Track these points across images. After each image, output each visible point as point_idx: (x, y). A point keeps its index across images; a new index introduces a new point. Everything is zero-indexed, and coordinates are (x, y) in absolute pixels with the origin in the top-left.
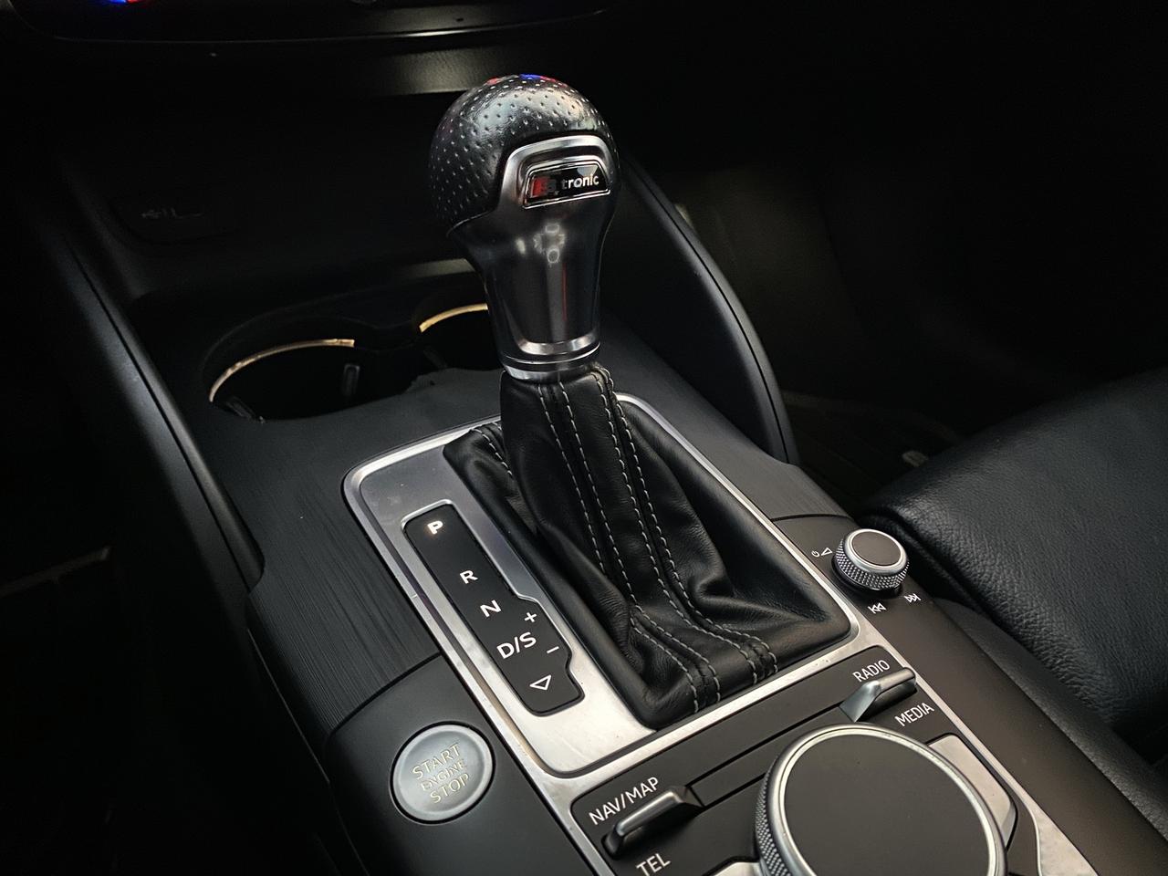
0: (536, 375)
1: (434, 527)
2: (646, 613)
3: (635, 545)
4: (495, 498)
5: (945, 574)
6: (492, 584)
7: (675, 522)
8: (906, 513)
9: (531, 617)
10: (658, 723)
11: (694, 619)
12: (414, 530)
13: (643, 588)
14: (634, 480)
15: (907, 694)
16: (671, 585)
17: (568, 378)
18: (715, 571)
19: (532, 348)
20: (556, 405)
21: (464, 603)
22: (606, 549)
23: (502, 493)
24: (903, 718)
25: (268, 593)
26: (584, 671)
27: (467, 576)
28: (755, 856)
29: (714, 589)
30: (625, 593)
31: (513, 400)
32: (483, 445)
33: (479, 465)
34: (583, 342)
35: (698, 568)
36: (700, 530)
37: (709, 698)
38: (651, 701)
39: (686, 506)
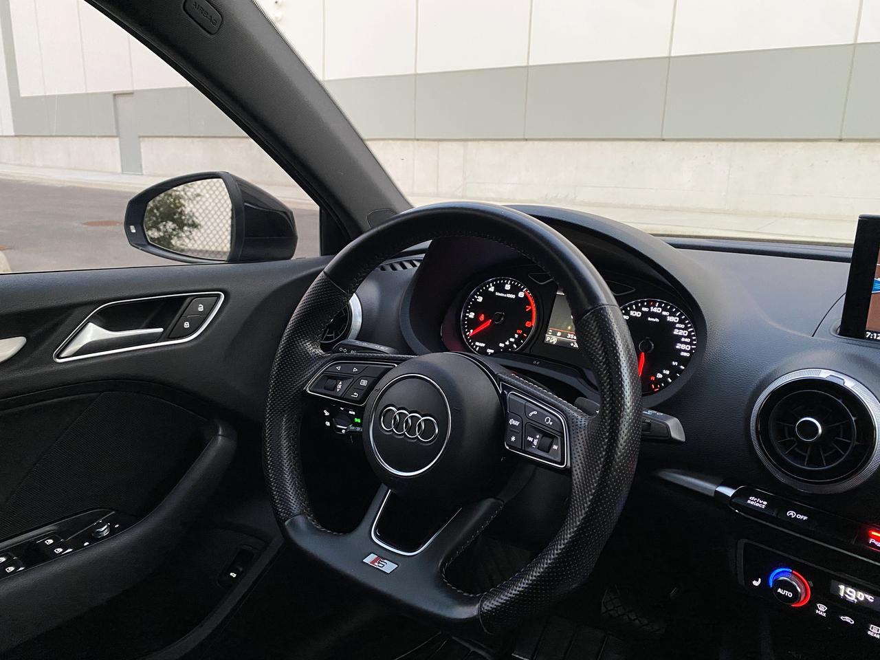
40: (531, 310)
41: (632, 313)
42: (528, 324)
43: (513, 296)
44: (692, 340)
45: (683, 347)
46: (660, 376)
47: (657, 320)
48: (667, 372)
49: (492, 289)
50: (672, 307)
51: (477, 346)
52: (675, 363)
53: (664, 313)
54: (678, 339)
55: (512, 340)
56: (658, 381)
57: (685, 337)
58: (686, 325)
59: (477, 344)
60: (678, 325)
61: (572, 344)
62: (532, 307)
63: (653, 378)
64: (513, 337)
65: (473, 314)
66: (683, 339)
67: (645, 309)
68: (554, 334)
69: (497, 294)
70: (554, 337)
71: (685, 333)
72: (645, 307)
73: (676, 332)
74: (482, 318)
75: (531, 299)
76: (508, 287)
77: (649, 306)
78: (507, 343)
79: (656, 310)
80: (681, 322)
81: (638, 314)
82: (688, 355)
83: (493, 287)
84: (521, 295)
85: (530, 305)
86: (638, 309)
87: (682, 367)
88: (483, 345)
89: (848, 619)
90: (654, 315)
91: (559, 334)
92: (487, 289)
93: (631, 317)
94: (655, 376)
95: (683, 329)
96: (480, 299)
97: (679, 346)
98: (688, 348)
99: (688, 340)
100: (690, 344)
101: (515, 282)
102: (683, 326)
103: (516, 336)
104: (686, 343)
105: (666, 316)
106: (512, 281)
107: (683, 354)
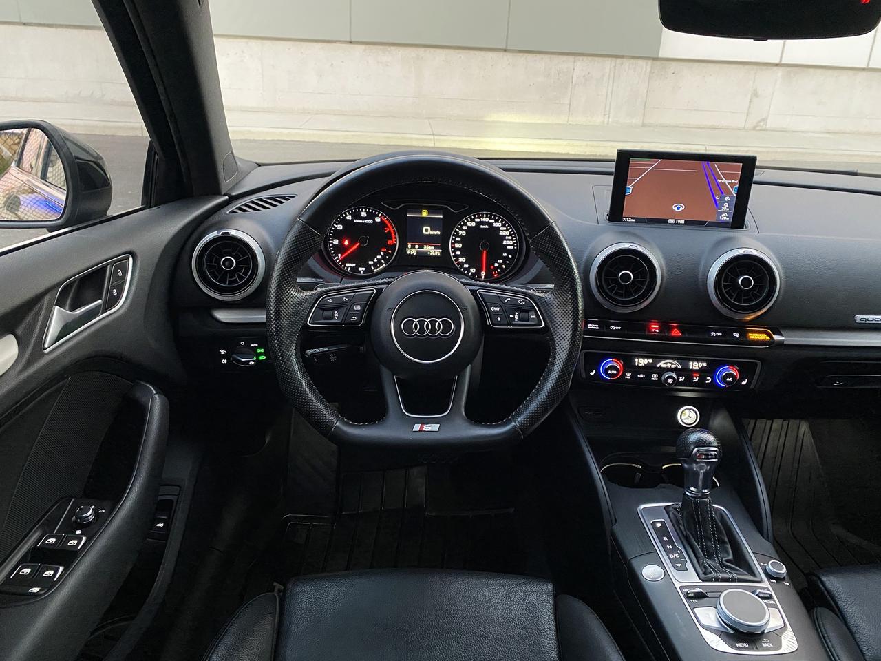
0: (693, 495)
1: (659, 525)
2: (709, 562)
3: (709, 544)
4: (676, 523)
5: (832, 602)
6: (671, 542)
7: (722, 542)
8: (824, 579)
9: (679, 552)
10: (703, 581)
11: (721, 566)
12: (653, 524)
13: (710, 555)
14: (713, 528)
15: (770, 598)
16: (717, 556)
17: (700, 498)
18: (731, 557)
19: (693, 489)
20: (696, 504)
21: (664, 544)
22: (702, 542)
23: (678, 523)
24: (766, 601)
25: (617, 529)
26: (689, 565)
27: (665, 538)
28: (716, 608)
29: (727, 561)
30: (704, 554)
31: (685, 499)
32: (675, 509)
33: (673, 513)
34: (706, 491)
35: (725, 555)
36: (729, 546)
37: (717, 580)
38: (702, 576)
39: (726, 539)
40: (389, 232)
41: (468, 224)
42: (390, 243)
43: (371, 222)
44: (513, 238)
45: (508, 242)
46: (496, 265)
47: (487, 227)
48: (501, 261)
49: (349, 217)
50: (495, 216)
51: (348, 267)
52: (505, 255)
53: (491, 221)
54: (503, 238)
55: (379, 257)
56: (496, 269)
57: (508, 236)
58: (507, 227)
59: (347, 265)
60: (501, 229)
61: (429, 253)
62: (390, 228)
63: (492, 267)
64: (380, 255)
65: (337, 241)
66: (507, 238)
67: (477, 220)
68: (413, 247)
69: (355, 221)
70: (413, 250)
71: (507, 233)
72: (477, 218)
73: (501, 233)
74: (346, 243)
75: (387, 222)
76: (364, 214)
77: (479, 217)
78: (376, 260)
79: (485, 219)
80: (503, 226)
81: (473, 224)
82: (512, 247)
83: (350, 216)
84: (378, 219)
85: (387, 227)
86: (472, 220)
87: (510, 256)
88: (354, 265)
89: (642, 376)
90: (484, 223)
91: (417, 247)
92: (344, 218)
93: (468, 227)
94: (494, 265)
95: (506, 231)
96: (340, 227)
97: (505, 242)
98: (511, 243)
99: (510, 238)
100: (512, 240)
101: (369, 209)
102: (505, 229)
103: (382, 253)
104: (508, 240)
105: (492, 223)
106: (366, 209)
107: (508, 247)
